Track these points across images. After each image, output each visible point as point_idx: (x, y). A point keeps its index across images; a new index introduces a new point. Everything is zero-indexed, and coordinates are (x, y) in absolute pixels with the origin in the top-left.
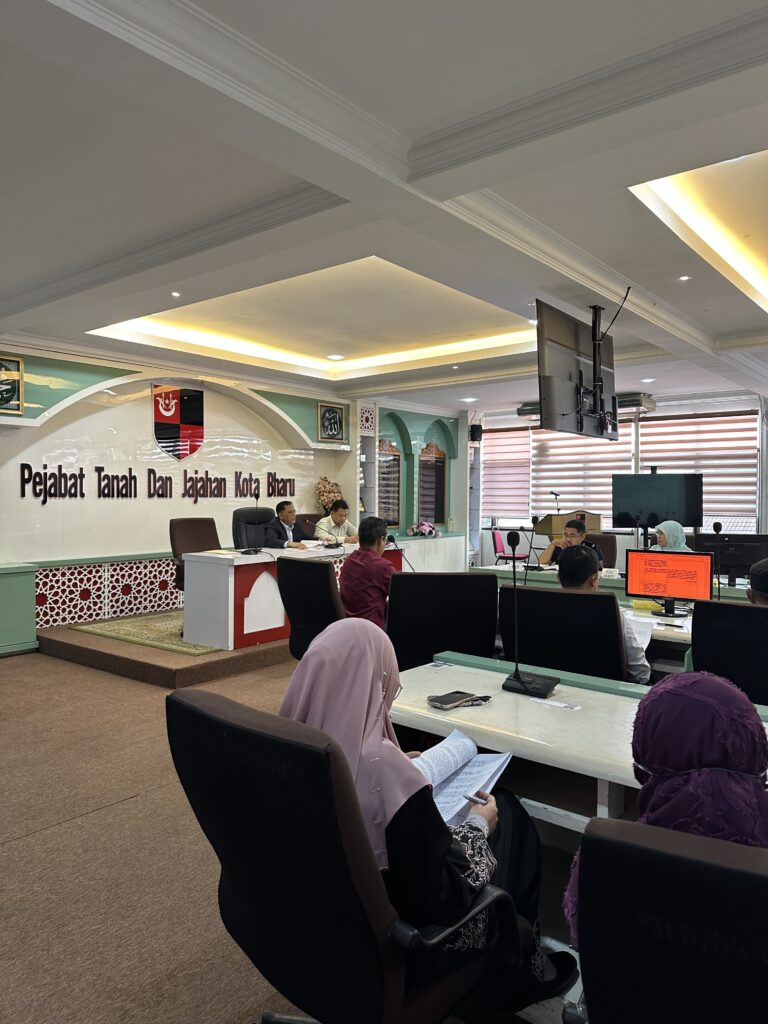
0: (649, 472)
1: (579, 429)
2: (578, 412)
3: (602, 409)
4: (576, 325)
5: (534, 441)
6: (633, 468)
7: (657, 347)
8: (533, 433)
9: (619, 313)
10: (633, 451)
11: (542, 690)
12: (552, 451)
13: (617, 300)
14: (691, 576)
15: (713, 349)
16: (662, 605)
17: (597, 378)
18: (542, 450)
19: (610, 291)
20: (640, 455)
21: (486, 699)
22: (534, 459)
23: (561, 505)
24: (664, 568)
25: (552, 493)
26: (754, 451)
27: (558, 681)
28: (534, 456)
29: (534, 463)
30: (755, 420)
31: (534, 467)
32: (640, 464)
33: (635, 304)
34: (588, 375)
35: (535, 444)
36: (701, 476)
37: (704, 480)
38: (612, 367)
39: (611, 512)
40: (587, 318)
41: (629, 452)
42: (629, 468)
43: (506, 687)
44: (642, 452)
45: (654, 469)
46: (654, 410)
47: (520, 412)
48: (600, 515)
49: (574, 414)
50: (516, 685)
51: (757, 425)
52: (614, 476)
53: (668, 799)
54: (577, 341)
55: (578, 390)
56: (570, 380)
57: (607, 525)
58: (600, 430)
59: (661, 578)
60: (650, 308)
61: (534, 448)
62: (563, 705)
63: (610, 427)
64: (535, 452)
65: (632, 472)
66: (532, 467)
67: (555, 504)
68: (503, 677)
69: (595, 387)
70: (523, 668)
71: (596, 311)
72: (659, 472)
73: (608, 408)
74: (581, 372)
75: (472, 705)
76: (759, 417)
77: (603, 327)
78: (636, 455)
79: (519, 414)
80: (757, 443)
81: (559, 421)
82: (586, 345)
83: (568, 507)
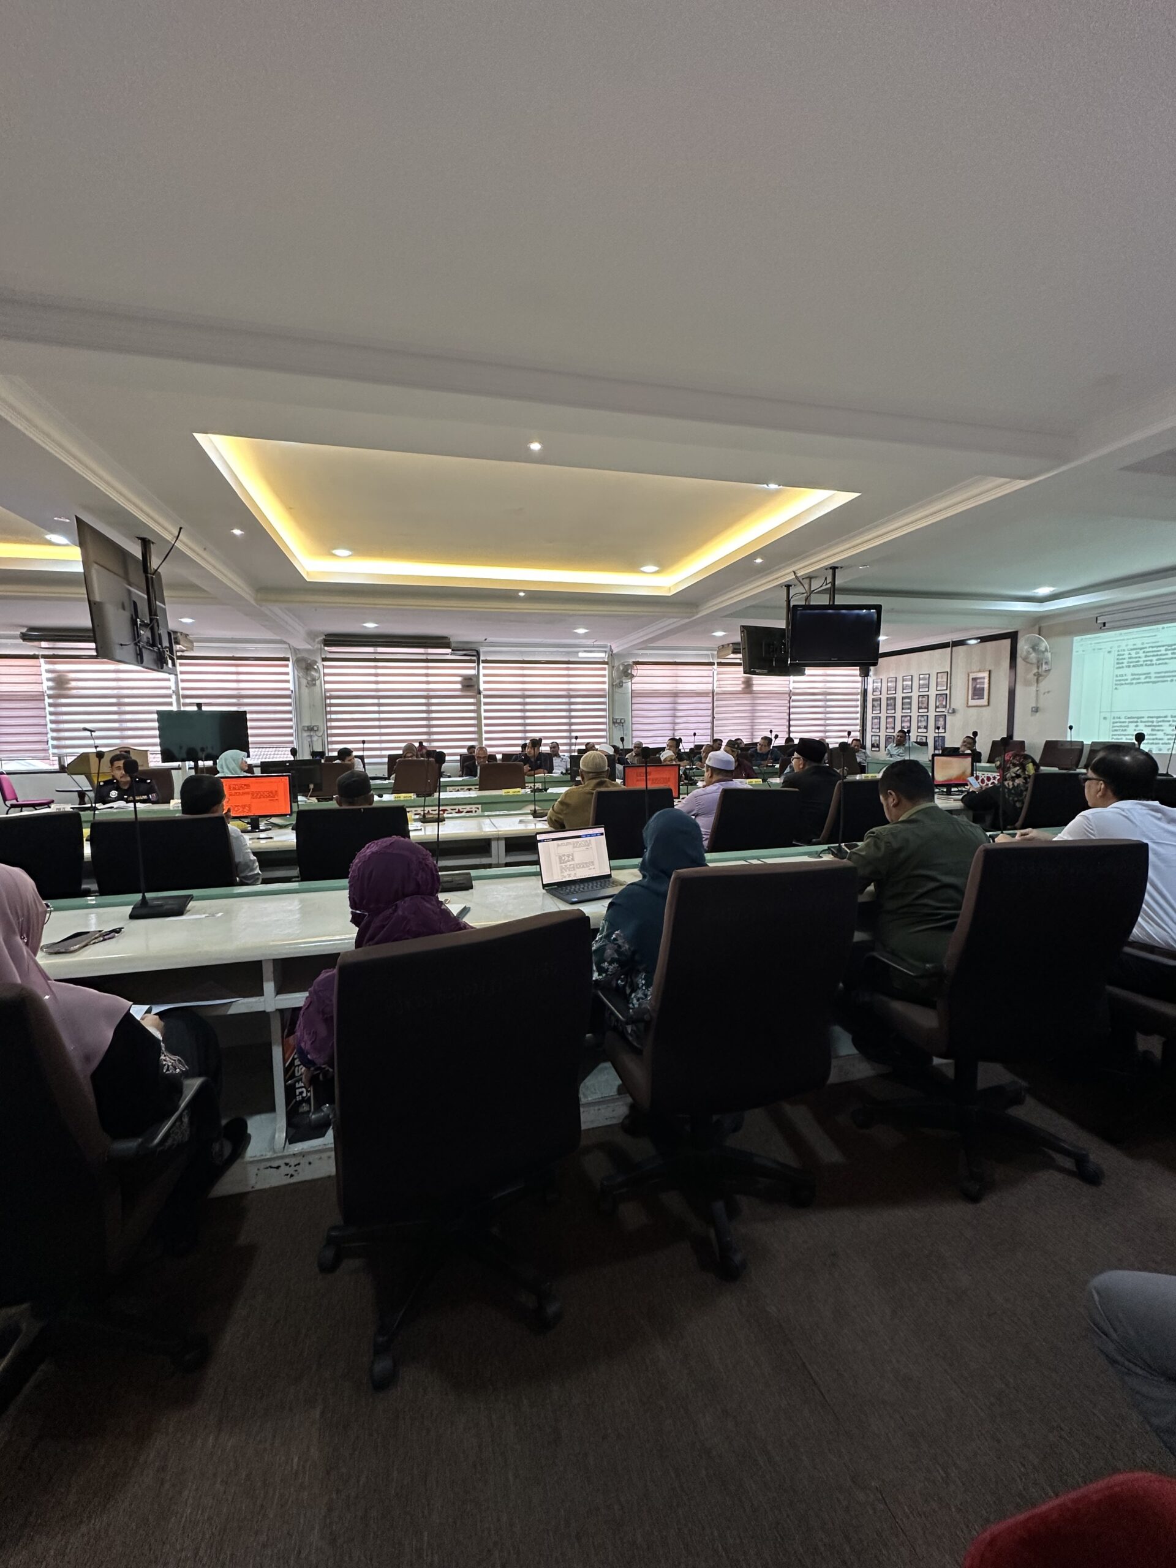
0: (195, 708)
1: (139, 660)
2: (136, 644)
3: (161, 644)
4: (123, 555)
5: (48, 671)
6: (175, 704)
7: (204, 591)
8: (46, 663)
9: (170, 552)
10: (173, 688)
11: (178, 910)
12: (73, 684)
13: (169, 538)
14: (272, 795)
15: (256, 600)
16: (248, 823)
17: (152, 612)
18: (60, 683)
19: (163, 528)
20: (181, 692)
21: (118, 931)
22: (51, 692)
23: (98, 742)
24: (247, 790)
25: (85, 729)
26: (288, 693)
27: (190, 898)
28: (50, 688)
29: (50, 697)
30: (287, 666)
31: (51, 701)
32: (182, 701)
33: (185, 544)
34: (143, 608)
35: (50, 675)
36: (245, 713)
37: (249, 716)
38: (164, 603)
39: (158, 748)
40: (136, 551)
41: (169, 688)
42: (170, 704)
43: (133, 916)
44: (183, 689)
45: (199, 705)
46: (192, 650)
47: (25, 637)
48: (147, 751)
49: (132, 646)
50: (144, 911)
51: (290, 670)
52: (158, 712)
53: (384, 927)
54: (126, 573)
55: (134, 622)
56: (124, 608)
57: (155, 762)
58: (160, 663)
59: (246, 799)
60: (201, 552)
61: (48, 680)
62: (204, 916)
63: (170, 662)
64: (51, 684)
65: (174, 708)
66: (47, 701)
67: (91, 742)
68: (129, 909)
69: (151, 620)
70: (148, 895)
71: (145, 543)
72: (204, 708)
73: (166, 643)
74: (135, 603)
75: (104, 940)
76: (290, 663)
77: (155, 562)
78: (177, 692)
79: (24, 640)
80: (291, 686)
81: (118, 652)
82: (137, 576)
83: (109, 745)
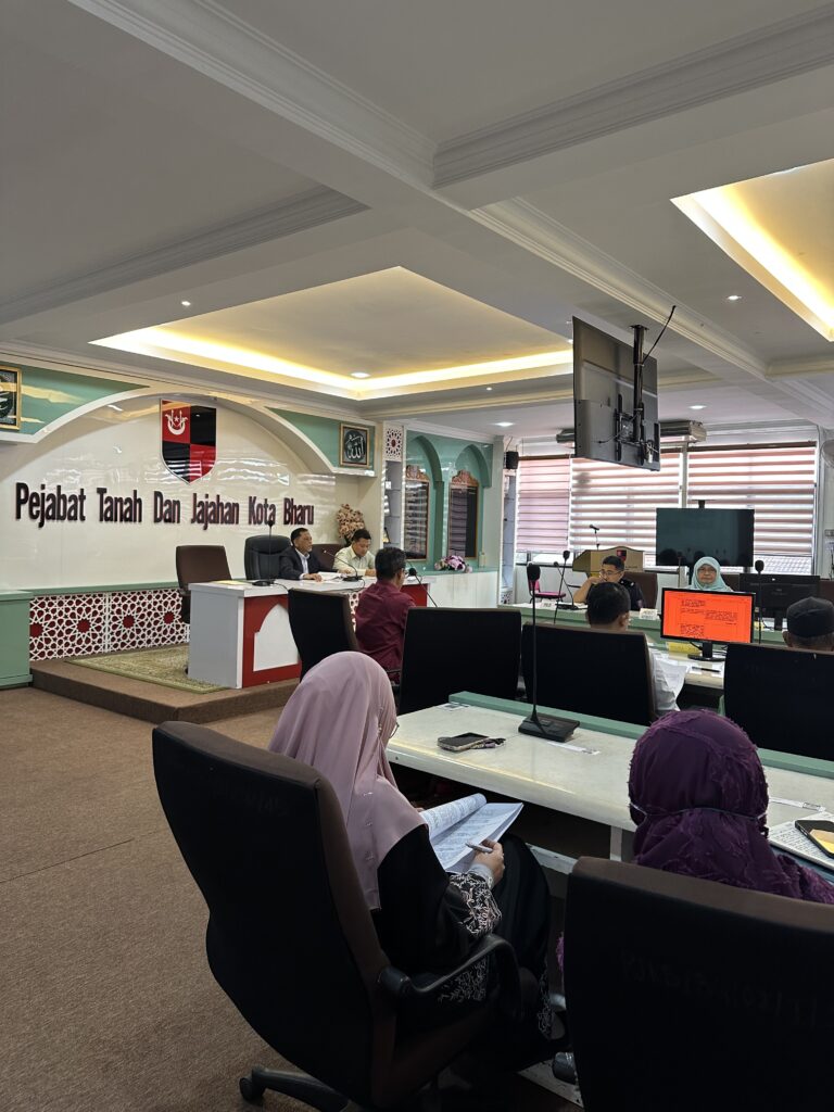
0: (696, 506)
1: (617, 457)
2: (616, 440)
3: (642, 437)
4: (616, 346)
5: (575, 470)
6: (680, 501)
7: (706, 372)
8: (574, 462)
9: (663, 333)
10: (681, 483)
11: (560, 734)
12: (593, 482)
13: (661, 320)
14: (729, 618)
15: (766, 375)
16: (700, 648)
17: (638, 404)
18: (583, 480)
19: (653, 309)
20: (688, 488)
21: (500, 741)
22: (574, 490)
23: (601, 539)
24: (701, 608)
25: (591, 527)
26: (811, 486)
27: (577, 724)
28: (574, 486)
29: (573, 494)
30: (812, 453)
31: (574, 498)
32: (688, 497)
33: (680, 324)
34: (628, 400)
35: (576, 474)
36: (752, 512)
37: (756, 516)
38: (654, 391)
39: (654, 549)
40: (628, 339)
41: (676, 484)
42: (676, 501)
43: (522, 730)
44: (691, 484)
45: (702, 503)
46: (704, 439)
47: (560, 439)
48: (642, 552)
49: (611, 442)
50: (533, 727)
51: (815, 457)
52: (658, 510)
54: (617, 364)
55: (616, 416)
56: (609, 405)
57: (650, 563)
58: (640, 459)
59: (699, 619)
60: (696, 328)
61: (574, 478)
62: (581, 749)
63: (651, 457)
64: (575, 482)
65: (679, 506)
66: (572, 498)
67: (593, 539)
68: (520, 720)
69: (635, 413)
70: (541, 710)
71: (639, 331)
72: (707, 506)
73: (650, 436)
74: (620, 396)
75: (485, 748)
76: (816, 449)
77: (646, 348)
78: (683, 488)
79: (559, 441)
80: (814, 478)
81: (594, 452)
82: (627, 368)
83: (608, 543)
